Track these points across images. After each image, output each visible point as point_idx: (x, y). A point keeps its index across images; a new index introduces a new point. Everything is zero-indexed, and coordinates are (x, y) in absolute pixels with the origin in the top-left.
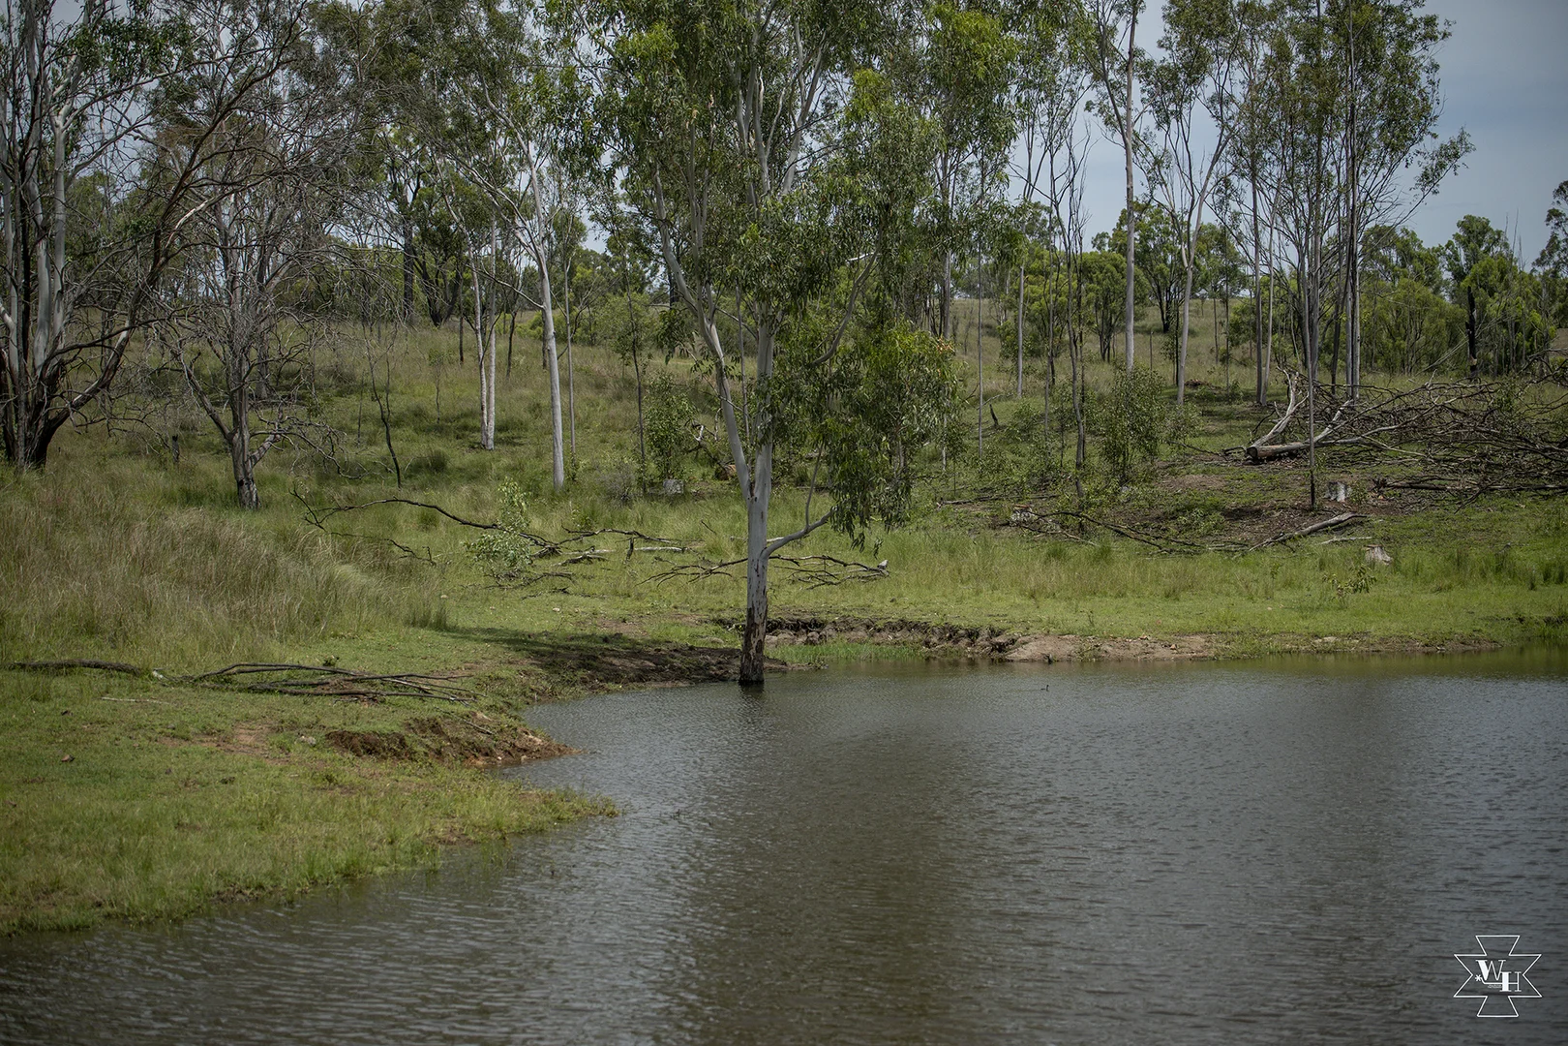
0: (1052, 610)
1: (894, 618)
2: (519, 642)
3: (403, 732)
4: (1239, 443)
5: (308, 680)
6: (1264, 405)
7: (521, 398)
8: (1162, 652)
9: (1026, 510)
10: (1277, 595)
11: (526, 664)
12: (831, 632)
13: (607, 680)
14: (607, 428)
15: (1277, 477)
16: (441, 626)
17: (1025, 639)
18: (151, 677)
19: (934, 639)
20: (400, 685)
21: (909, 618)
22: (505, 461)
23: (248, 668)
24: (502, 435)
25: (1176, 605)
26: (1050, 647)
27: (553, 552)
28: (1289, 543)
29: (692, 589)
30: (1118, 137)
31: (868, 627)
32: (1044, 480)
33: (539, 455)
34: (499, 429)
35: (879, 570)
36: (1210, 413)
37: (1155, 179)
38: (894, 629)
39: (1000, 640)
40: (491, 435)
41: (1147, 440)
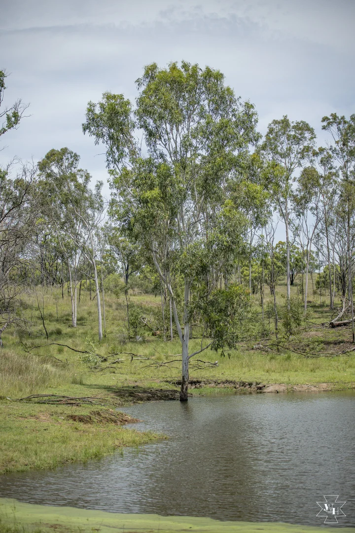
0: (275, 376)
1: (224, 380)
2: (108, 389)
3: (90, 415)
4: (327, 321)
5: (55, 399)
6: (333, 309)
7: (84, 310)
8: (313, 389)
9: (259, 344)
10: (347, 370)
11: (112, 395)
12: (203, 384)
13: (138, 400)
14: (113, 319)
15: (341, 332)
16: (81, 383)
17: (268, 385)
18: (7, 399)
19: (238, 386)
20: (84, 400)
21: (228, 379)
22: (81, 331)
23: (36, 396)
24: (79, 322)
25: (315, 374)
26: (277, 388)
27: (105, 360)
28: (347, 353)
29: (156, 371)
30: (283, 220)
31: (215, 383)
32: (263, 334)
33: (92, 329)
34: (78, 320)
35: (215, 364)
36: (315, 311)
37: (296, 234)
38: (224, 383)
39: (260, 386)
40: (75, 322)
41: (297, 320)
